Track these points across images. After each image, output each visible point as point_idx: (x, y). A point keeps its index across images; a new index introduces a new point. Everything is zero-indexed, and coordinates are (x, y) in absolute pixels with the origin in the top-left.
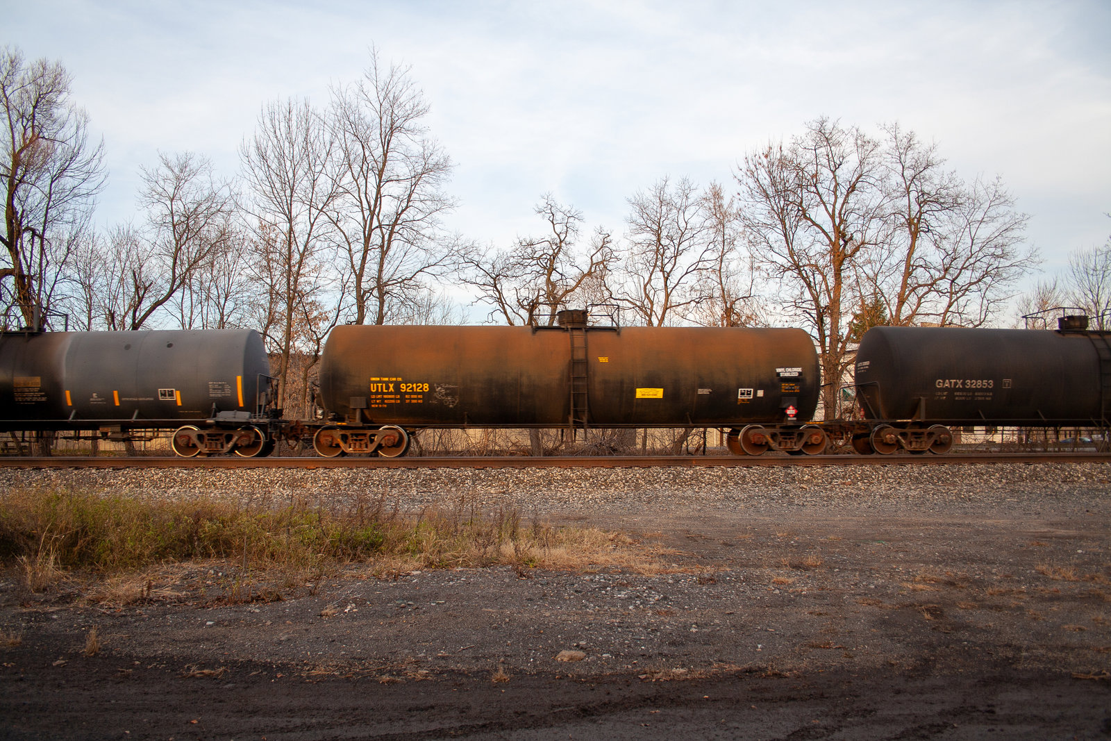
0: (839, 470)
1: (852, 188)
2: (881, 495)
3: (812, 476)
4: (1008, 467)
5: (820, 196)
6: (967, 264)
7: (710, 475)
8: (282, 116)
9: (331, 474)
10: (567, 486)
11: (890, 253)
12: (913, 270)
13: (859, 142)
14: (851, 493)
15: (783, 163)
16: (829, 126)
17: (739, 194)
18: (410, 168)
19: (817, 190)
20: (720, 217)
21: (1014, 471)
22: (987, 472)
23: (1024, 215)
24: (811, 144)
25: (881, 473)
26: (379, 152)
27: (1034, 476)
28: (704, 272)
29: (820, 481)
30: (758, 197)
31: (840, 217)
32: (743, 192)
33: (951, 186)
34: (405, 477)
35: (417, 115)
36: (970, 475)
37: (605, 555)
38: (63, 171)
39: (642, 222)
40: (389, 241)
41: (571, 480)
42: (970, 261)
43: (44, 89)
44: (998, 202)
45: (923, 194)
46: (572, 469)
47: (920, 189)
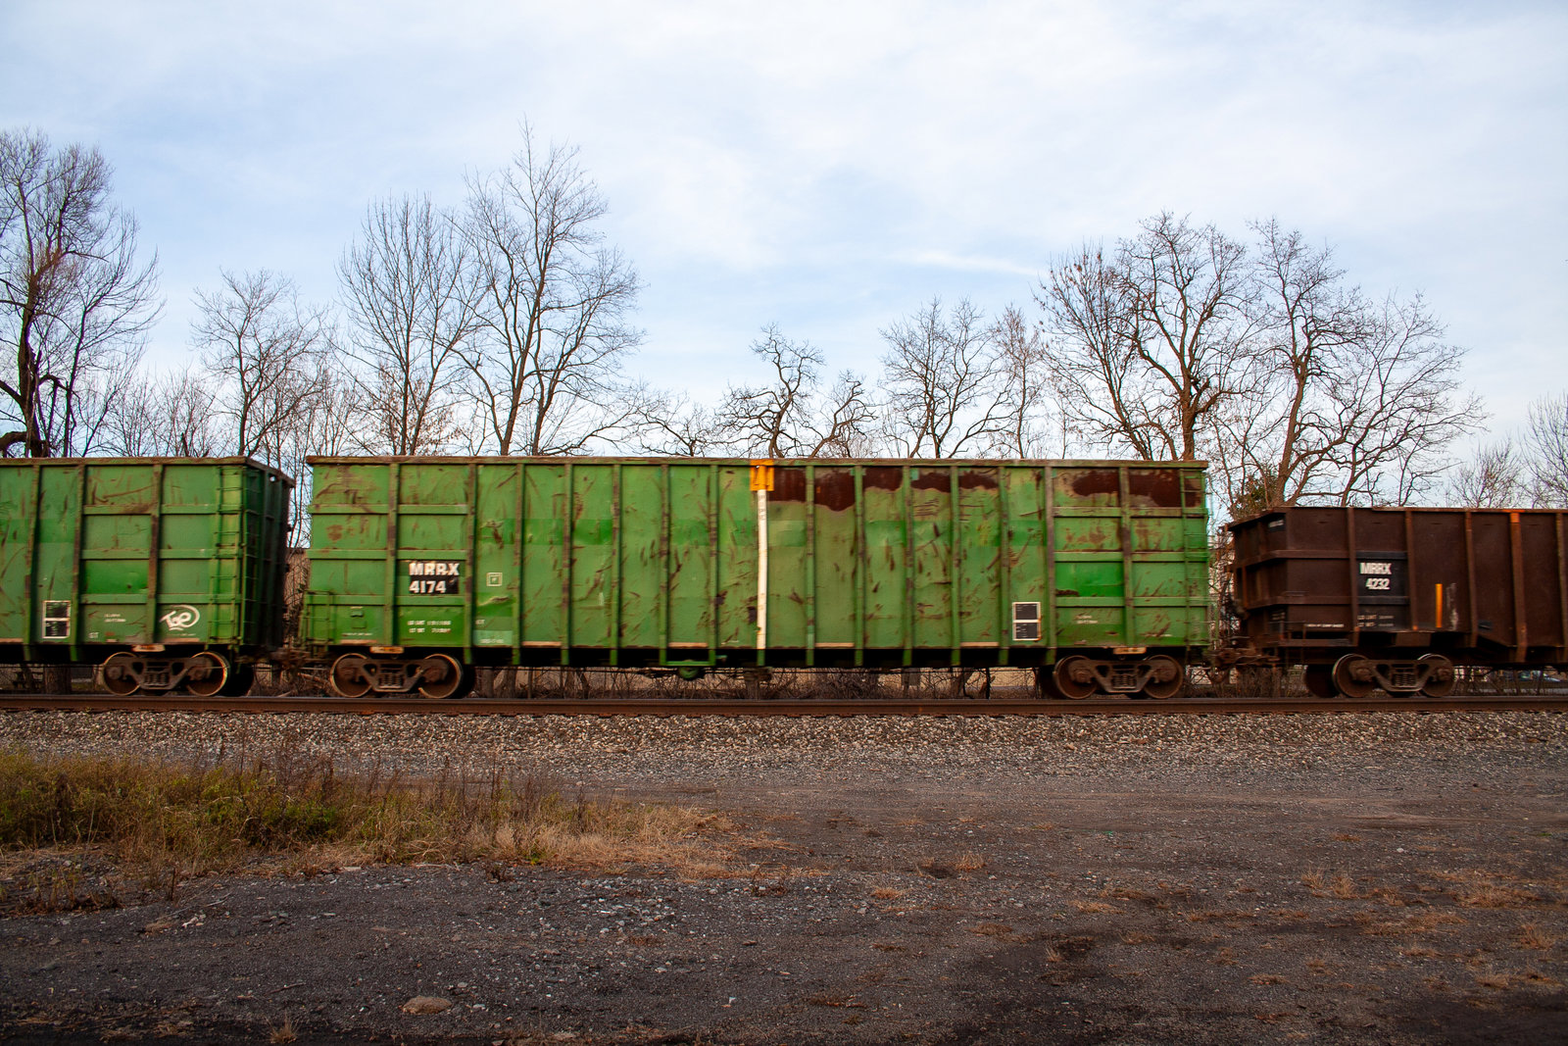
0: (1131, 722)
1: (1209, 312)
2: (1181, 760)
3: (1091, 730)
4: (1392, 717)
5: (1162, 325)
6: (1376, 420)
7: (938, 728)
8: (395, 219)
9: (391, 722)
10: (724, 742)
11: (1264, 407)
12: (1301, 430)
13: (1217, 247)
14: (1138, 757)
15: (1107, 278)
16: (1174, 224)
17: (1042, 323)
18: (582, 291)
19: (1157, 316)
20: (1020, 354)
21: (1398, 724)
22: (1358, 725)
23: (1454, 349)
24: (1146, 249)
25: (1195, 726)
26: (535, 270)
27: (1429, 731)
28: (997, 435)
29: (1101, 738)
30: (1070, 328)
31: (1192, 356)
32: (1050, 320)
33: (1355, 308)
34: (492, 728)
35: (593, 214)
36: (1329, 730)
37: (664, 848)
38: (101, 297)
39: (905, 364)
40: (551, 393)
41: (732, 734)
42: (1380, 416)
43: (75, 186)
44: (1419, 330)
45: (1313, 321)
46: (737, 718)
47: (1309, 313)
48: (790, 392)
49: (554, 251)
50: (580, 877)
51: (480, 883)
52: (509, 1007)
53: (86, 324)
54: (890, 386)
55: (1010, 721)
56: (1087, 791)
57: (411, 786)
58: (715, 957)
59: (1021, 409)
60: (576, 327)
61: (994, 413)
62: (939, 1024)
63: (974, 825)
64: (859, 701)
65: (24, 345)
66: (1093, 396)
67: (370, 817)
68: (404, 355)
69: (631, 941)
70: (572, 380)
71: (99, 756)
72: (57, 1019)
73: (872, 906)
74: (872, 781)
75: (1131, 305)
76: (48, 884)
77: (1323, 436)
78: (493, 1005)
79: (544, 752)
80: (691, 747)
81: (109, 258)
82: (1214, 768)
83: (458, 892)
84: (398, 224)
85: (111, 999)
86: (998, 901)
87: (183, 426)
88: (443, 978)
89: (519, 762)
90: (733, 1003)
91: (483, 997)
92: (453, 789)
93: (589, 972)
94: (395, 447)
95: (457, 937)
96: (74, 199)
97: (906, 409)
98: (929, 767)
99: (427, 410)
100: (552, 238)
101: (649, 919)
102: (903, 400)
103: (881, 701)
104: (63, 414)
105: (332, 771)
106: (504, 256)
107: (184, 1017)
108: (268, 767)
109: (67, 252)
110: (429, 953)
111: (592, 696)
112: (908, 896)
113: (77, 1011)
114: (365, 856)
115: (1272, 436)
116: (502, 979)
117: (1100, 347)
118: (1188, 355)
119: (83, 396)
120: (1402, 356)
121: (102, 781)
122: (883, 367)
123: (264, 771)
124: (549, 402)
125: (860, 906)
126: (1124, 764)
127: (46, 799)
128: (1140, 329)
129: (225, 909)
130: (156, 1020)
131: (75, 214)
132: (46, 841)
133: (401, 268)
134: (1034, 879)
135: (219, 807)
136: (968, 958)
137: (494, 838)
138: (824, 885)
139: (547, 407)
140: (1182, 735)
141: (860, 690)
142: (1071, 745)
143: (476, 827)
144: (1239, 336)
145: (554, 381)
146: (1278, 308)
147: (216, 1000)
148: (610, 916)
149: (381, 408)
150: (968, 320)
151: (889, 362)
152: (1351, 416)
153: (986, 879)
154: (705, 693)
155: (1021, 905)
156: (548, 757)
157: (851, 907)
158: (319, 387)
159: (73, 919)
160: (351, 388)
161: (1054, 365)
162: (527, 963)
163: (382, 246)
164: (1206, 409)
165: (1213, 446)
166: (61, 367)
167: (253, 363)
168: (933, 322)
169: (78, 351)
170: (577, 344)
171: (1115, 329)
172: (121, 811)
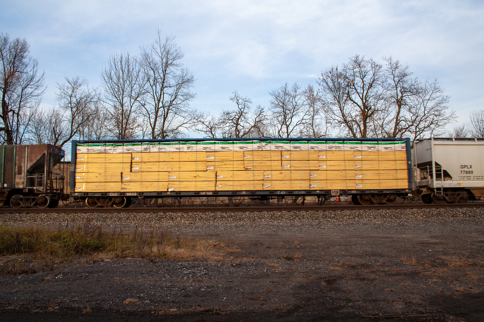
0: (348, 212)
1: (371, 86)
2: (363, 224)
3: (335, 215)
4: (428, 210)
5: (356, 90)
6: (423, 119)
7: (288, 215)
8: (118, 60)
9: (119, 215)
10: (222, 220)
11: (388, 115)
12: (399, 122)
13: (373, 66)
14: (350, 223)
15: (339, 76)
16: (360, 59)
17: (319, 90)
18: (176, 81)
19: (355, 87)
20: (313, 100)
21: (430, 212)
22: (417, 212)
23: (447, 97)
24: (351, 66)
25: (367, 213)
26: (162, 75)
27: (439, 214)
28: (306, 125)
29: (338, 217)
30: (328, 91)
32: (322, 89)
33: (416, 84)
34: (151, 216)
35: (179, 58)
36: (409, 214)
37: (204, 252)
38: (27, 85)
39: (277, 103)
40: (167, 113)
41: (225, 217)
42: (424, 117)
43: (18, 51)
44: (436, 91)
45: (403, 88)
46: (226, 213)
47: (402, 86)
48: (241, 112)
49: (168, 69)
50: (178, 262)
51: (147, 264)
52: (156, 301)
53: (23, 94)
54: (272, 110)
55: (310, 212)
56: (334, 233)
57: (125, 235)
58: (220, 285)
59: (313, 116)
60: (175, 93)
61: (305, 118)
62: (288, 305)
63: (299, 244)
64: (264, 207)
65: (4, 100)
66: (335, 112)
67: (113, 244)
68: (122, 102)
69: (194, 281)
70: (174, 109)
71: (29, 227)
72: (17, 307)
73: (268, 269)
74: (268, 231)
75: (347, 84)
76: (14, 266)
77: (406, 124)
78: (151, 301)
79: (166, 223)
80: (212, 222)
81: (30, 73)
82: (373, 226)
83: (140, 267)
84: (119, 61)
85: (34, 301)
86: (307, 267)
87: (54, 125)
88: (136, 293)
89: (159, 227)
90: (225, 299)
91: (148, 298)
92: (138, 235)
93: (181, 290)
94: (119, 130)
95: (140, 280)
96: (18, 55)
97: (277, 117)
98: (285, 227)
99: (129, 119)
100: (167, 65)
101: (199, 274)
102: (276, 114)
103: (271, 207)
104: (16, 122)
105: (101, 230)
106: (152, 71)
107: (56, 306)
108: (81, 230)
109: (16, 71)
110: (132, 285)
111: (181, 206)
112: (279, 266)
113: (23, 304)
114: (112, 256)
115: (390, 124)
116: (154, 293)
117: (337, 97)
118: (365, 99)
119: (22, 116)
120: (431, 99)
121: (30, 234)
122: (270, 104)
123: (80, 231)
124: (167, 116)
125: (264, 269)
126: (346, 225)
127: (13, 240)
128: (350, 91)
129: (69, 273)
130: (48, 307)
131: (18, 60)
132: (13, 253)
133: (120, 75)
134: (318, 260)
135: (66, 242)
136: (297, 285)
137: (151, 250)
138: (253, 263)
139: (166, 117)
140: (363, 216)
141: (264, 203)
142: (329, 220)
143: (146, 247)
144: (380, 93)
145: (168, 109)
146: (392, 84)
147: (66, 300)
148: (187, 273)
149: (115, 118)
150: (296, 89)
151: (272, 102)
152: (415, 117)
153: (303, 261)
154: (216, 205)
155: (314, 268)
156: (168, 225)
157: (262, 269)
158: (95, 112)
159: (22, 276)
160: (105, 112)
161: (323, 103)
162: (162, 288)
163: (114, 68)
164: (370, 116)
165: (372, 127)
166: (15, 107)
167: (75, 105)
168: (285, 90)
169: (20, 102)
170: (175, 98)
171: (342, 91)
172: (36, 243)
